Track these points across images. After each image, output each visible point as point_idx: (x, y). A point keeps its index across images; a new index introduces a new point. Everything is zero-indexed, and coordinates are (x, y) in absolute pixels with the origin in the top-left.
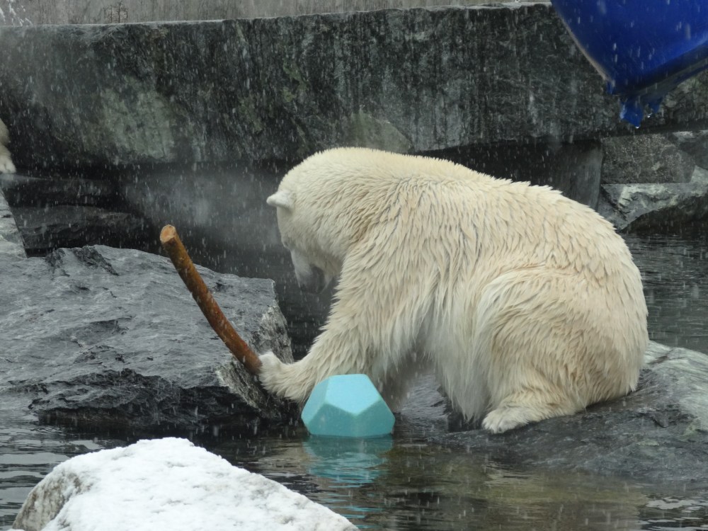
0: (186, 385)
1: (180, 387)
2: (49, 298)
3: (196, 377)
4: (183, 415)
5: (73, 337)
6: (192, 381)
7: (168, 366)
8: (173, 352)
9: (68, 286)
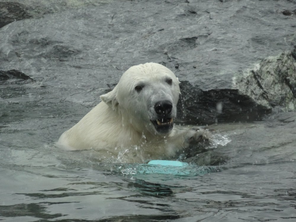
0: (207, 88)
1: (201, 90)
2: (166, 20)
3: (216, 82)
4: (204, 112)
5: (166, 50)
6: (211, 85)
7: (202, 73)
8: (212, 62)
9: (183, 11)
